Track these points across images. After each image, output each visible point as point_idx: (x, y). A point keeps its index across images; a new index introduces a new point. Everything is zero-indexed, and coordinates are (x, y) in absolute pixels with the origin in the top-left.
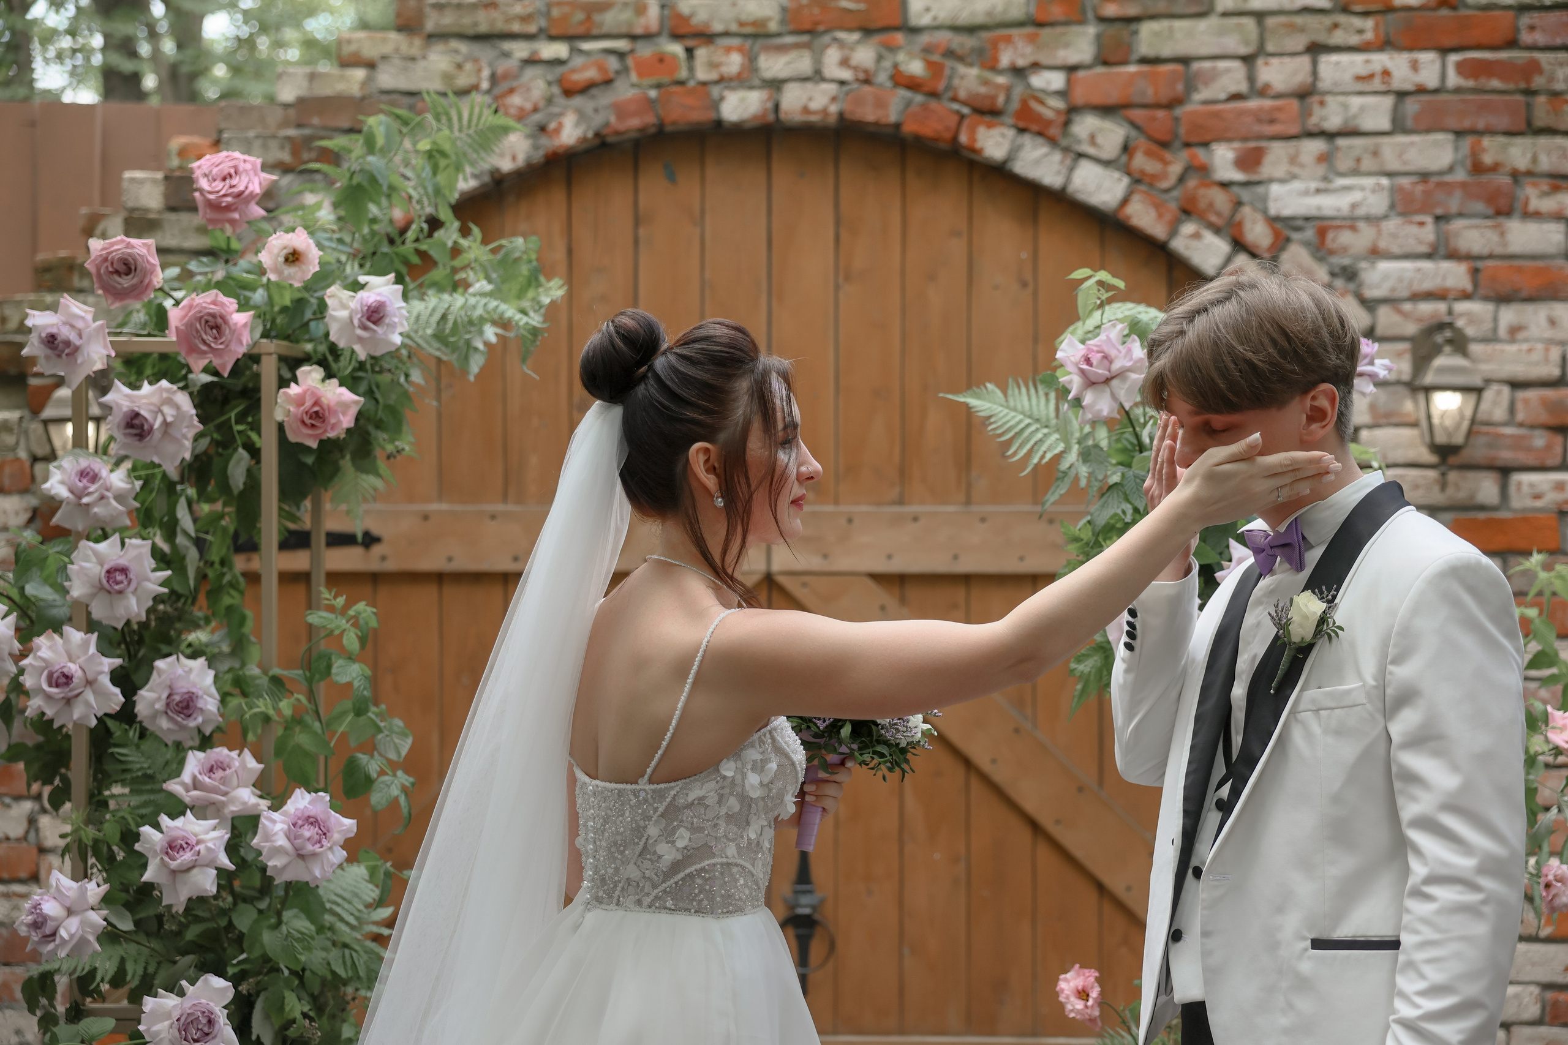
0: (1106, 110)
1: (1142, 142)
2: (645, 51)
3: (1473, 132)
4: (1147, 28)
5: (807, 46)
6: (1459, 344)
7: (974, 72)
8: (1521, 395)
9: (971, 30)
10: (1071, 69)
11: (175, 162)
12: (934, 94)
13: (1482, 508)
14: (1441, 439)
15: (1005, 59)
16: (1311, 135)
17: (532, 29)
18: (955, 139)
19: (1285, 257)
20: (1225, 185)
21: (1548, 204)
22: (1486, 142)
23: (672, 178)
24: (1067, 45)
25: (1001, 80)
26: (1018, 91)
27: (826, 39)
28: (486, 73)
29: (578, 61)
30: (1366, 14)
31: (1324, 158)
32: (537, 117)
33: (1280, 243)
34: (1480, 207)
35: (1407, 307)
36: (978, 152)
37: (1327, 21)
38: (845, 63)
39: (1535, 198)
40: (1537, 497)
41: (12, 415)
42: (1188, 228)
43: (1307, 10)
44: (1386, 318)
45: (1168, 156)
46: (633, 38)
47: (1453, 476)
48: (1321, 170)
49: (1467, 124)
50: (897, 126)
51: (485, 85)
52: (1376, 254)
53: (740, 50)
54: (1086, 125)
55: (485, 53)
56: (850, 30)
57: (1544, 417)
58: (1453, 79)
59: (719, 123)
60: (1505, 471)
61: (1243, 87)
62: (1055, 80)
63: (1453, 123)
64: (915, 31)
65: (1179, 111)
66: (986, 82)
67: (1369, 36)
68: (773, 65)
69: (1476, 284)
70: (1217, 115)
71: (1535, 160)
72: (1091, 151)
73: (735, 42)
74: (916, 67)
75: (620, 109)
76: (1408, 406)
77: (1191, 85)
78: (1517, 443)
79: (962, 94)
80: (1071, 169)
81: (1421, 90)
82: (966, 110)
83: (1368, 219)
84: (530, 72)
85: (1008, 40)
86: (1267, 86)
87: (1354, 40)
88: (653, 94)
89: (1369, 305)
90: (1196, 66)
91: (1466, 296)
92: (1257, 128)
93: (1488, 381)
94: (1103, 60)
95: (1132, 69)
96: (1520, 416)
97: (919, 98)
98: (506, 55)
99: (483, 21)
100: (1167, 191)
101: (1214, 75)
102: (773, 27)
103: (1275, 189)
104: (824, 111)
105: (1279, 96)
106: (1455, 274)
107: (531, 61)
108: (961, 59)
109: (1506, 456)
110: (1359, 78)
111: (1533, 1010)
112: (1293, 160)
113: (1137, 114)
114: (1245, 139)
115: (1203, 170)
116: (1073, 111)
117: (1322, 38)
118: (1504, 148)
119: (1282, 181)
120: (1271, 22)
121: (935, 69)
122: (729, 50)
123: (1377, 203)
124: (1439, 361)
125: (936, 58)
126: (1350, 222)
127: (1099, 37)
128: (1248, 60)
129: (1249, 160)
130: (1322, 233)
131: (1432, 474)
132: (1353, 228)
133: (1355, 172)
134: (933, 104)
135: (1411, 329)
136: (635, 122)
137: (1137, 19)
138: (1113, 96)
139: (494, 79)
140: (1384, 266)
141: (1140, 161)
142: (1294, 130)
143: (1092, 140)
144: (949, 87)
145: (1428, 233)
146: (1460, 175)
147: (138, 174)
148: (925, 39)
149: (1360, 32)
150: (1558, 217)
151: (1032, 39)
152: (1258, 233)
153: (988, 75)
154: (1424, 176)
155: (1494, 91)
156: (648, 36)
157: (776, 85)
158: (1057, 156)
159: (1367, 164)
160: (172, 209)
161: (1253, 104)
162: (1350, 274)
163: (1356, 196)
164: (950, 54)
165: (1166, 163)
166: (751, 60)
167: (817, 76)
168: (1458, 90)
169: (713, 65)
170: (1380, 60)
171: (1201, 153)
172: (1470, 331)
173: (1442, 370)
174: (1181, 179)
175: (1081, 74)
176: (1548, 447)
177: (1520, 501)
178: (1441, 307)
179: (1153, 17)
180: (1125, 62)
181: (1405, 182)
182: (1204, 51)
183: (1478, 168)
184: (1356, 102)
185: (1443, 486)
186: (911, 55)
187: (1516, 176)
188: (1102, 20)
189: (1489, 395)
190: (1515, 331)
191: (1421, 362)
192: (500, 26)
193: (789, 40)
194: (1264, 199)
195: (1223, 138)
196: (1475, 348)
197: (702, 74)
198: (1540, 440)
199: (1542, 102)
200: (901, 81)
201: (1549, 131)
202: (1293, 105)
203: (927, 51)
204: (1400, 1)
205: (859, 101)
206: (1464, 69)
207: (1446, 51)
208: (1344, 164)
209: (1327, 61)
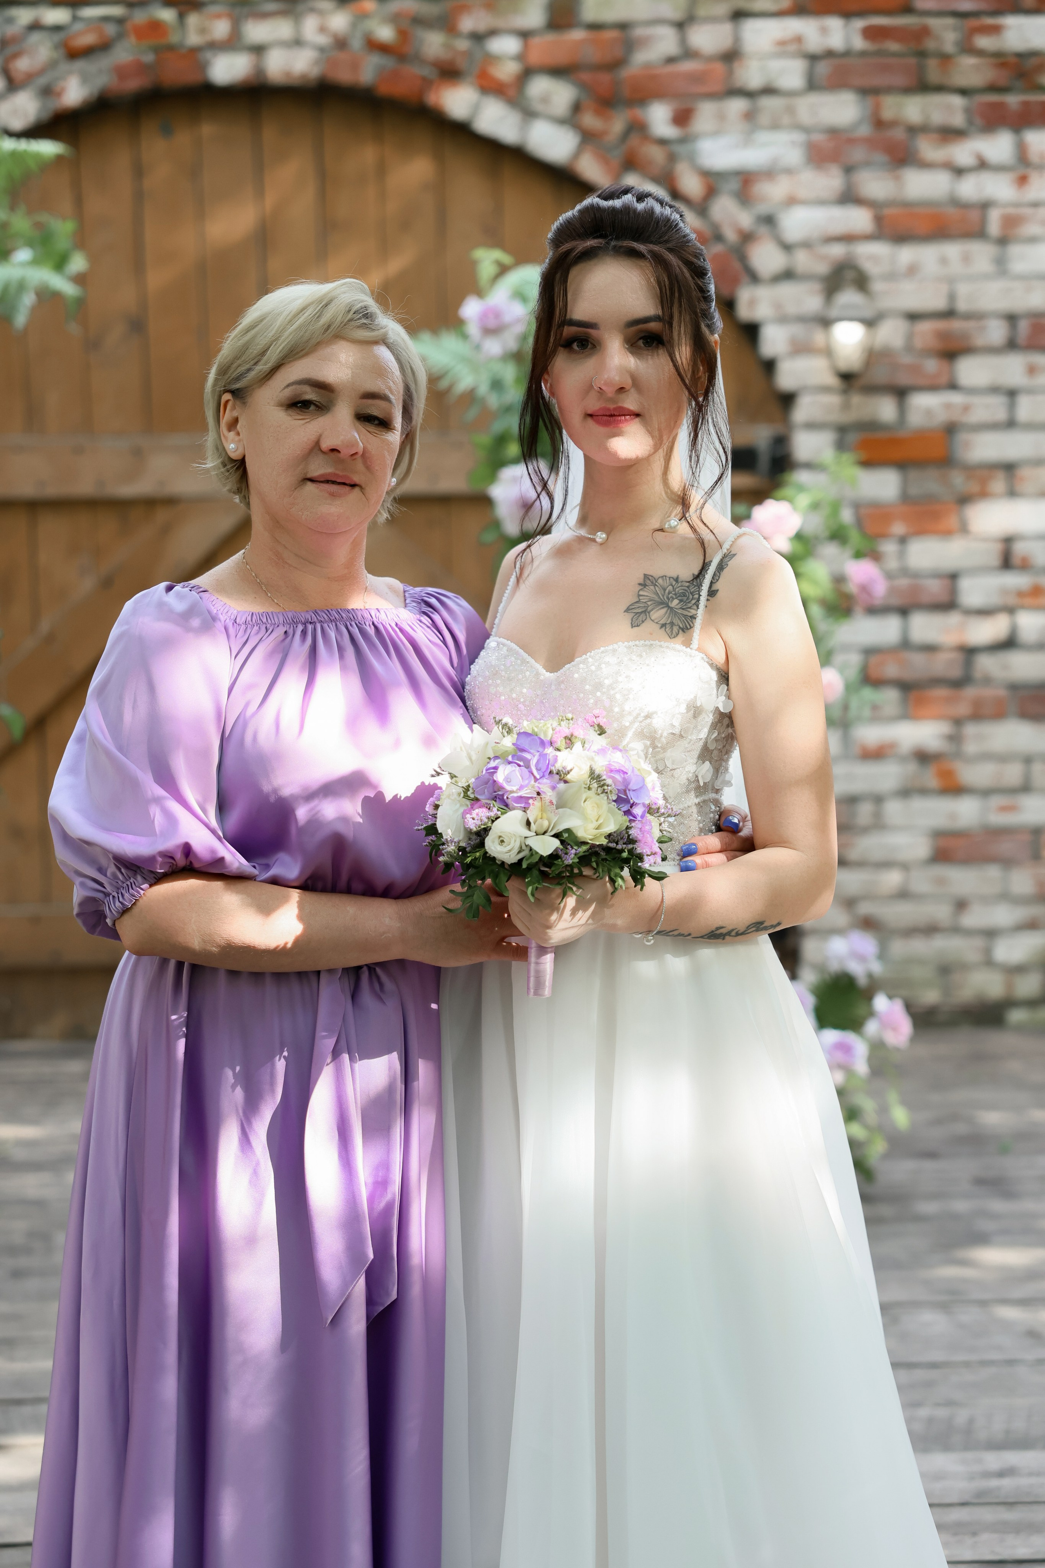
0: (558, 71)
1: (588, 101)
2: (139, 16)
3: (876, 90)
5: (287, 13)
6: (862, 282)
7: (438, 37)
8: (917, 326)
10: (525, 35)
12: (403, 58)
13: (884, 426)
14: (842, 366)
15: (466, 25)
16: (735, 94)
18: (421, 97)
19: (714, 204)
20: (663, 142)
21: (939, 155)
22: (886, 99)
23: (168, 133)
24: (520, 12)
25: (463, 45)
26: (477, 54)
27: (305, 7)
29: (79, 27)
31: (747, 116)
32: (43, 79)
33: (711, 192)
34: (880, 157)
35: (820, 249)
36: (443, 111)
38: (322, 29)
39: (928, 149)
40: (930, 415)
44: (802, 260)
45: (613, 113)
46: (130, 4)
47: (857, 398)
48: (745, 125)
49: (871, 83)
50: (372, 88)
52: (792, 201)
53: (226, 16)
54: (539, 86)
57: (936, 345)
58: (859, 43)
59: (208, 86)
60: (902, 392)
61: (677, 51)
62: (512, 45)
63: (858, 83)
65: (619, 73)
66: (448, 46)
67: (785, 3)
68: (255, 31)
69: (879, 227)
70: (654, 77)
71: (927, 115)
72: (544, 109)
73: (222, 8)
74: (385, 33)
75: (119, 71)
77: (629, 52)
78: (915, 369)
79: (428, 57)
80: (526, 126)
81: (830, 54)
82: (431, 72)
83: (785, 170)
84: (35, 37)
85: (468, 8)
86: (697, 50)
87: (772, 6)
88: (149, 57)
89: (787, 248)
90: (634, 31)
91: (870, 239)
92: (690, 88)
93: (886, 315)
94: (554, 25)
95: (579, 33)
96: (916, 345)
97: (391, 62)
98: (12, 20)
100: (612, 146)
101: (651, 41)
103: (705, 145)
104: (306, 74)
105: (709, 58)
106: (860, 219)
107: (35, 27)
108: (427, 25)
109: (903, 379)
110: (777, 43)
111: (926, 853)
112: (721, 117)
113: (585, 75)
114: (679, 97)
115: (643, 128)
116: (527, 73)
117: (744, 5)
118: (902, 104)
119: (711, 137)
121: (403, 34)
122: (216, 16)
123: (794, 155)
124: (843, 297)
125: (404, 24)
126: (769, 173)
127: (550, 6)
129: (682, 118)
130: (746, 185)
132: (773, 179)
133: (775, 128)
134: (403, 67)
135: (823, 268)
136: (133, 85)
138: (563, 59)
140: (799, 211)
141: (590, 120)
142: (722, 90)
143: (545, 99)
144: (417, 52)
145: (838, 181)
148: (393, 6)
150: (948, 166)
151: (490, 9)
152: (691, 184)
153: (451, 40)
154: (833, 132)
155: (894, 55)
156: (143, 4)
157: (259, 50)
158: (515, 114)
159: (786, 120)
161: (686, 66)
162: (769, 220)
163: (775, 149)
164: (417, 21)
165: (610, 120)
166: (237, 27)
167: (297, 42)
168: (862, 54)
169: (203, 31)
170: (795, 25)
171: (639, 110)
172: (872, 270)
173: (844, 304)
174: (624, 137)
175: (535, 40)
176: (938, 370)
177: (915, 417)
178: (848, 247)
180: (571, 27)
181: (819, 136)
182: (641, 18)
183: (879, 124)
184: (775, 64)
185: (848, 406)
186: (383, 22)
187: (912, 130)
189: (884, 326)
190: (911, 269)
191: (829, 298)
193: (271, 7)
194: (697, 155)
195: (659, 96)
196: (877, 286)
197: (193, 39)
198: (932, 365)
199: (932, 64)
200: (374, 46)
201: (940, 89)
202: (719, 68)
203: (395, 19)
205: (337, 64)
206: (867, 33)
207: (851, 16)
208: (765, 118)
209: (749, 27)
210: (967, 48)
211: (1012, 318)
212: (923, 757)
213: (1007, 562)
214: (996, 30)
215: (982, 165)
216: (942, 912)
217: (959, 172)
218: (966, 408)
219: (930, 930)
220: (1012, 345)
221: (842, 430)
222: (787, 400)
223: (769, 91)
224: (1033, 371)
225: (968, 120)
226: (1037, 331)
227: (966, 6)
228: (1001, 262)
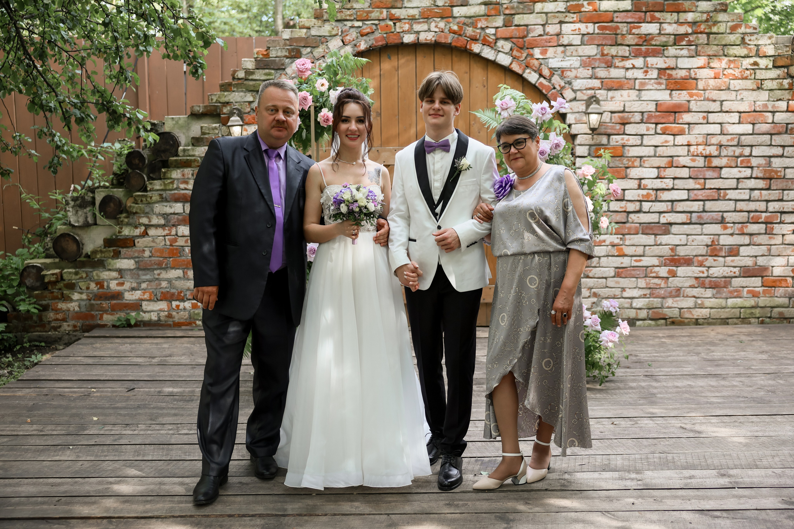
0: (506, 39)
1: (515, 48)
2: (383, 24)
3: (602, 45)
4: (517, 17)
5: (426, 22)
6: (598, 102)
7: (471, 29)
8: (613, 115)
9: (470, 17)
10: (497, 28)
11: (256, 56)
12: (460, 35)
13: (603, 145)
14: (592, 127)
15: (479, 26)
16: (560, 46)
17: (352, 18)
18: (466, 47)
19: (553, 78)
20: (537, 59)
21: (621, 64)
22: (605, 47)
23: (390, 58)
24: (496, 21)
25: (478, 31)
26: (483, 34)
27: (431, 20)
28: (340, 30)
29: (365, 27)
30: (574, 13)
31: (563, 52)
32: (354, 42)
33: (552, 75)
34: (603, 65)
35: (585, 92)
36: (472, 50)
37: (564, 15)
38: (436, 26)
39: (617, 62)
40: (617, 142)
41: (217, 125)
42: (528, 71)
43: (558, 12)
44: (579, 95)
45: (522, 51)
46: (379, 20)
47: (595, 136)
48: (563, 55)
49: (600, 43)
50: (451, 43)
51: (340, 34)
52: (576, 77)
53: (408, 23)
54: (500, 43)
55: (340, 25)
56: (438, 18)
57: (619, 121)
58: (597, 31)
59: (402, 43)
60: (609, 135)
61: (542, 33)
62: (493, 31)
63: (596, 42)
64: (455, 18)
65: (525, 39)
66: (474, 32)
67: (575, 19)
68: (417, 27)
69: (602, 86)
70: (535, 40)
71: (617, 52)
72: (502, 50)
73: (407, 21)
74: (455, 28)
75: (376, 39)
76: (585, 118)
77: (528, 33)
78: (612, 128)
79: (468, 35)
80: (497, 55)
81: (588, 34)
82: (469, 39)
83: (574, 68)
84: (352, 30)
85: (480, 20)
86: (548, 32)
87: (571, 20)
88: (385, 35)
89: (574, 91)
90: (530, 27)
91: (600, 89)
92: (546, 44)
93: (605, 111)
94: (505, 25)
95: (513, 28)
96: (613, 121)
97: (456, 36)
98: (345, 25)
99: (339, 16)
100: (522, 61)
101: (534, 30)
102: (417, 17)
103: (550, 60)
104: (431, 40)
105: (551, 35)
106: (597, 83)
107: (352, 27)
108: (467, 25)
109: (609, 131)
110: (572, 30)
111: (612, 274)
113: (514, 40)
114: (543, 47)
115: (532, 55)
116: (497, 39)
117: (563, 20)
118: (610, 49)
119: (552, 58)
120: (549, 15)
121: (460, 28)
122: (405, 23)
123: (577, 64)
124: (592, 106)
125: (461, 25)
126: (570, 69)
127: (504, 19)
128: (543, 25)
129: (544, 52)
130: (563, 72)
131: (590, 136)
132: (571, 71)
133: (571, 56)
134: (460, 38)
135: (585, 98)
136: (380, 43)
137: (514, 14)
138: (508, 35)
139: (342, 31)
140: (578, 81)
141: (515, 53)
142: (555, 44)
143: (502, 47)
144: (464, 33)
145: (590, 72)
146: (598, 56)
147: (246, 59)
148: (458, 20)
149: (573, 18)
150: (623, 68)
151: (486, 20)
152: (546, 72)
153: (475, 30)
154: (589, 57)
155: (607, 34)
156: (383, 20)
157: (418, 33)
158: (493, 51)
159: (574, 54)
160: (257, 69)
161: (545, 37)
162: (570, 83)
163: (571, 62)
164: (464, 24)
165: (522, 53)
166: (411, 26)
167: (429, 30)
168: (598, 34)
169: (401, 28)
170: (578, 26)
171: (531, 50)
172: (600, 98)
173: (592, 108)
174: (526, 58)
175: (499, 29)
176: (620, 129)
177: (613, 143)
178: (593, 91)
179: (518, 14)
180: (511, 26)
181: (584, 58)
182: (532, 23)
183: (603, 55)
184: (571, 37)
185: (593, 139)
186: (454, 24)
187: (612, 56)
188: (505, 14)
189: (605, 114)
190: (612, 98)
191: (588, 106)
192: (344, 17)
193: (421, 20)
194: (548, 63)
195: (537, 46)
196: (602, 103)
197: (398, 30)
198: (618, 127)
199: (619, 37)
200: (451, 31)
201: (621, 45)
202: (555, 38)
203: (458, 23)
204: (583, 9)
205: (440, 37)
206: (600, 28)
207: (595, 23)
208: (568, 53)
209: (564, 26)
210: (630, 33)
211: (642, 113)
212: (613, 246)
213: (639, 187)
214: (639, 27)
215: (634, 67)
216: (617, 292)
217: (627, 69)
218: (628, 140)
219: (614, 298)
220: (642, 122)
221: (590, 145)
222: (574, 137)
223: (570, 45)
224: (648, 130)
225: (630, 54)
226: (650, 117)
227: (630, 20)
228: (639, 96)
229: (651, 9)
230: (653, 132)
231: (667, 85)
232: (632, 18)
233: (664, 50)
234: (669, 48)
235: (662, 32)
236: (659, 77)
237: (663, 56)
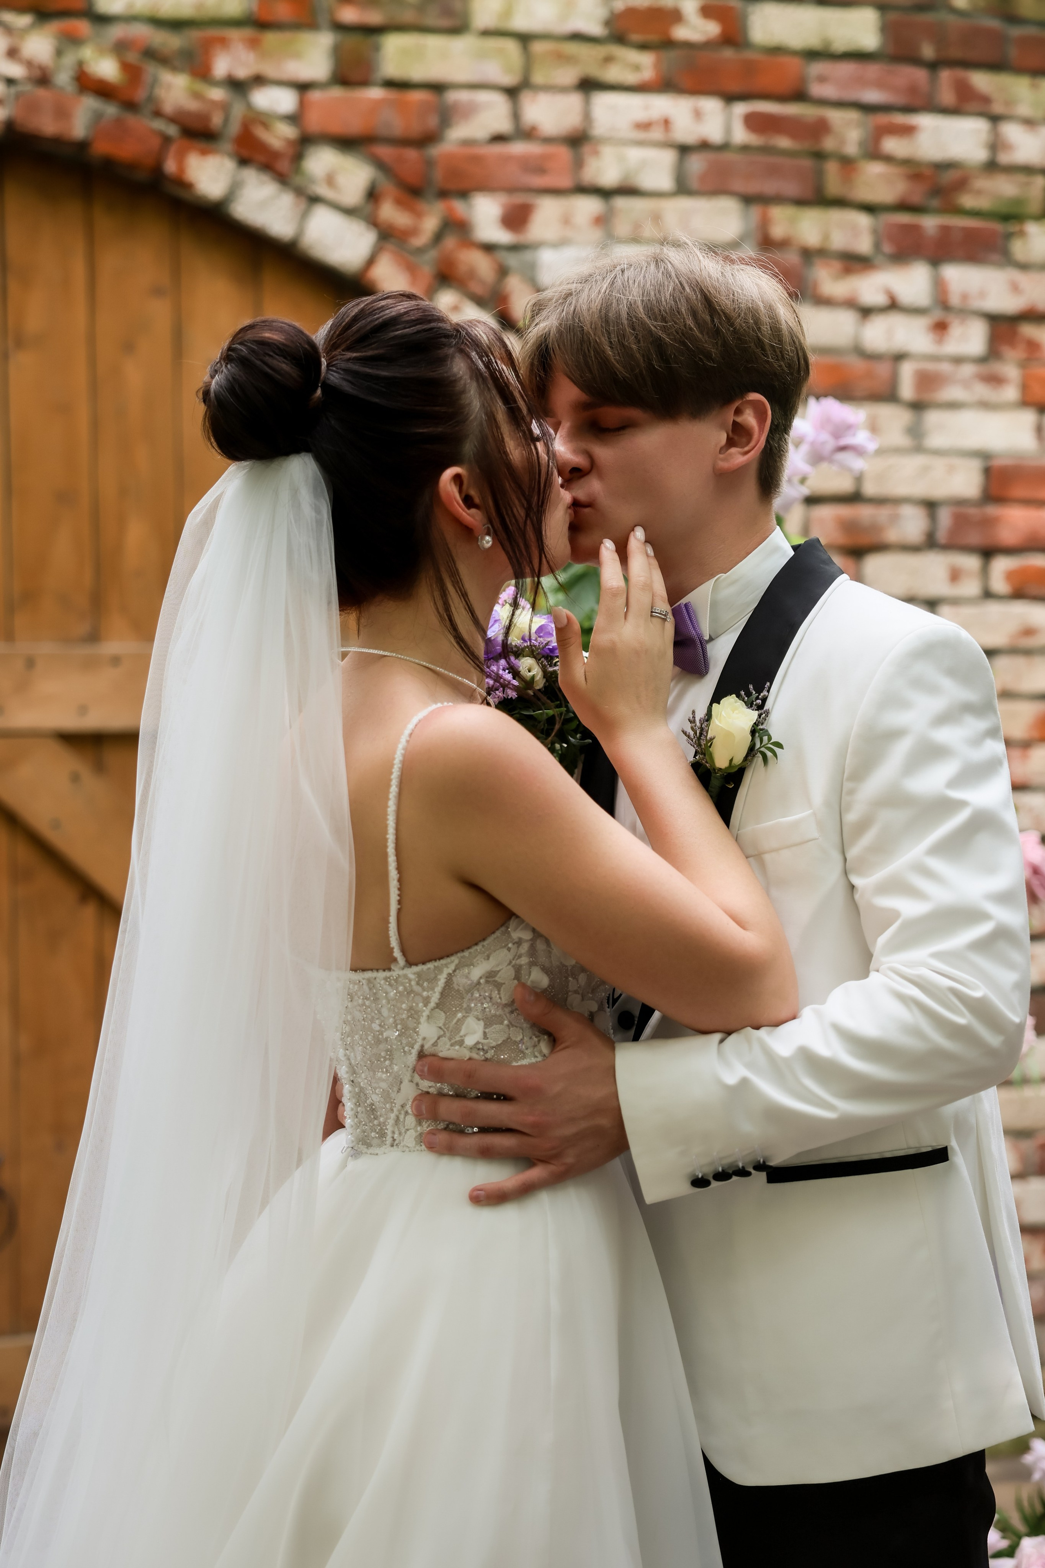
0: (345, 143)
1: (387, 186)
3: (761, 198)
4: (391, 43)
7: (182, 80)
8: (815, 511)
9: (176, 25)
10: (303, 87)
12: (130, 106)
15: (220, 68)
16: (584, 191)
18: (159, 166)
20: (489, 248)
21: (839, 289)
22: (774, 211)
24: (297, 55)
25: (216, 94)
26: (237, 109)
30: (643, 47)
31: (600, 221)
36: (188, 186)
37: (601, 51)
38: (13, 54)
39: (826, 281)
42: (448, 295)
43: (577, 37)
45: (423, 206)
48: (596, 234)
49: (754, 188)
50: (85, 144)
54: (321, 161)
56: (21, 10)
57: (840, 539)
58: (740, 135)
61: (506, 127)
62: (284, 100)
63: (740, 186)
64: (102, 20)
65: (430, 151)
66: (197, 96)
67: (646, 74)
70: (477, 160)
71: (826, 237)
72: (328, 194)
74: (107, 69)
77: (446, 121)
79: (168, 109)
80: (304, 216)
81: (704, 146)
82: (172, 130)
85: (223, 42)
86: (534, 128)
87: (631, 78)
90: (450, 95)
92: (524, 178)
94: (341, 79)
95: (375, 93)
97: (111, 110)
100: (420, 251)
101: (473, 109)
103: (545, 255)
105: (548, 140)
108: (165, 63)
110: (636, 125)
112: (566, 220)
113: (383, 150)
114: (511, 190)
115: (462, 228)
116: (305, 141)
117: (594, 72)
118: (793, 219)
119: (554, 246)
120: (537, 48)
121: (131, 71)
125: (132, 57)
127: (334, 48)
128: (512, 92)
129: (515, 218)
133: (633, 239)
134: (132, 120)
137: (379, 29)
138: (354, 125)
141: (389, 212)
142: (566, 184)
143: (330, 180)
144: (151, 99)
148: (116, 32)
149: (637, 68)
150: (850, 304)
151: (253, 44)
153: (200, 87)
155: (784, 153)
158: (287, 199)
159: (649, 231)
161: (519, 148)
164: (151, 54)
165: (419, 215)
168: (745, 148)
170: (659, 105)
171: (458, 206)
174: (438, 237)
175: (315, 96)
179: (397, 29)
180: (364, 83)
182: (460, 78)
183: (766, 243)
184: (635, 154)
186: (101, 52)
187: (807, 253)
188: (339, 27)
194: (533, 267)
195: (486, 187)
199: (832, 169)
200: (88, 84)
201: (840, 203)
202: (564, 153)
203: (120, 48)
204: (681, 33)
205: (32, 106)
206: (753, 122)
207: (730, 98)
208: (622, 228)
209: (603, 101)
210: (874, 154)
211: (931, 506)
214: (908, 131)
215: (893, 306)
217: (866, 312)
220: (931, 543)
223: (628, 191)
224: (955, 576)
225: (877, 246)
226: (961, 522)
227: (872, 96)
228: (916, 432)
229: (956, 53)
230: (971, 587)
231: (1025, 387)
232: (880, 84)
233: (1009, 236)
234: (1032, 228)
235: (1004, 158)
236: (993, 353)
237: (1006, 259)
